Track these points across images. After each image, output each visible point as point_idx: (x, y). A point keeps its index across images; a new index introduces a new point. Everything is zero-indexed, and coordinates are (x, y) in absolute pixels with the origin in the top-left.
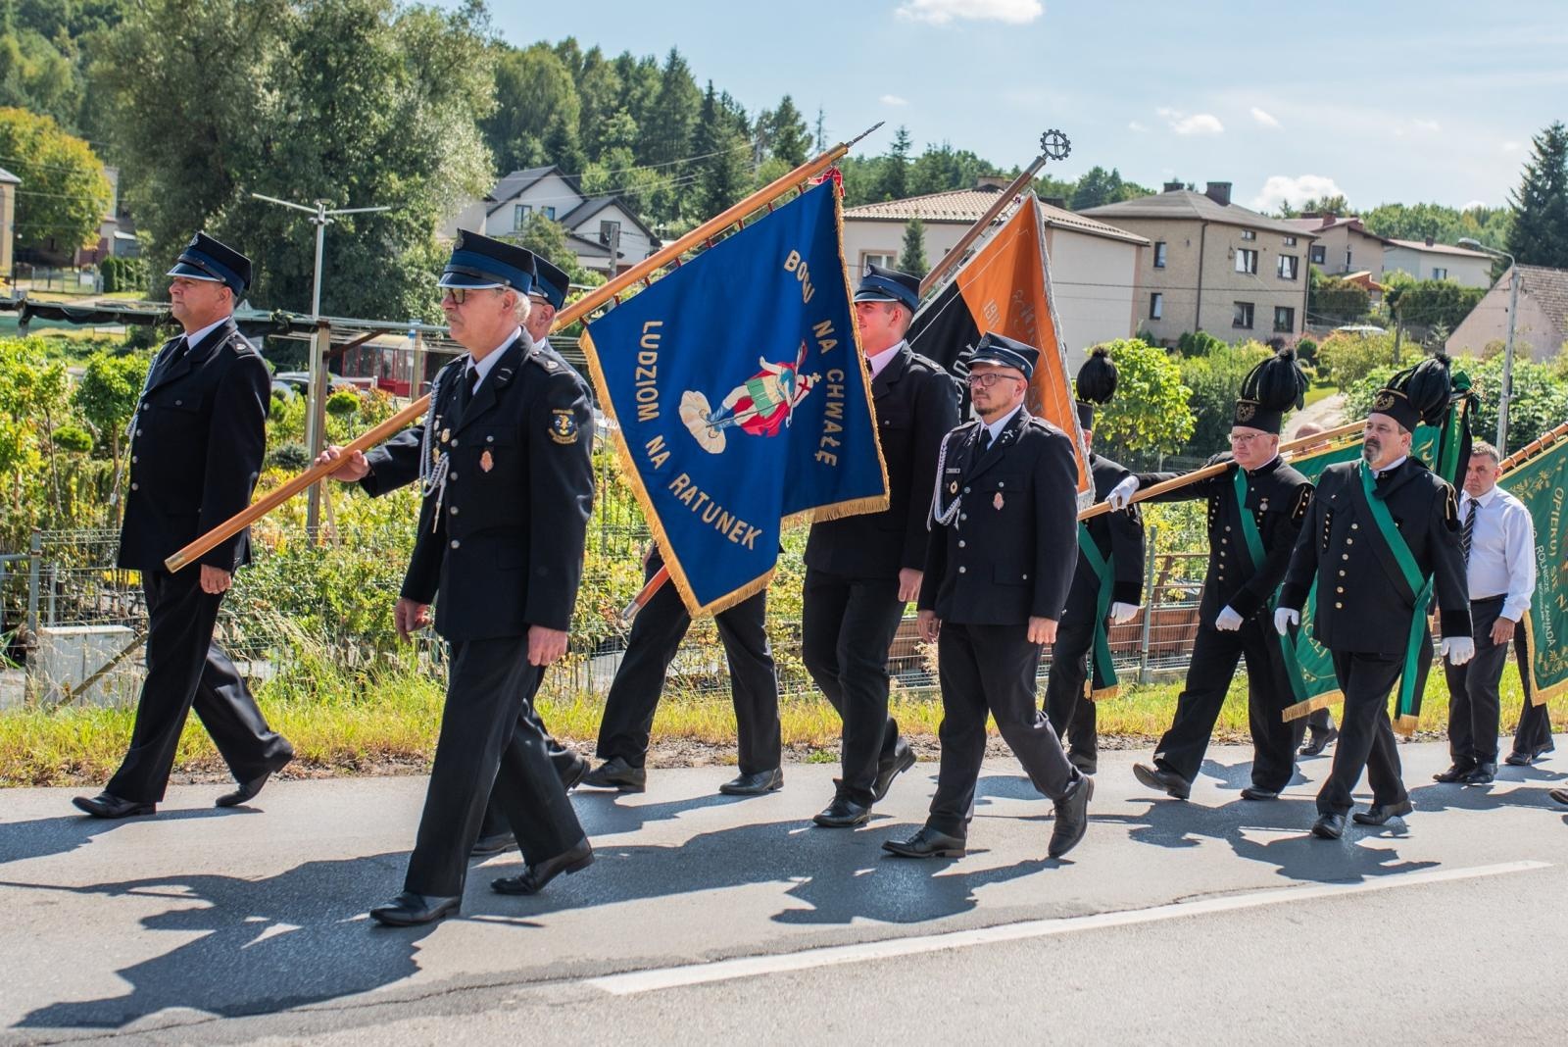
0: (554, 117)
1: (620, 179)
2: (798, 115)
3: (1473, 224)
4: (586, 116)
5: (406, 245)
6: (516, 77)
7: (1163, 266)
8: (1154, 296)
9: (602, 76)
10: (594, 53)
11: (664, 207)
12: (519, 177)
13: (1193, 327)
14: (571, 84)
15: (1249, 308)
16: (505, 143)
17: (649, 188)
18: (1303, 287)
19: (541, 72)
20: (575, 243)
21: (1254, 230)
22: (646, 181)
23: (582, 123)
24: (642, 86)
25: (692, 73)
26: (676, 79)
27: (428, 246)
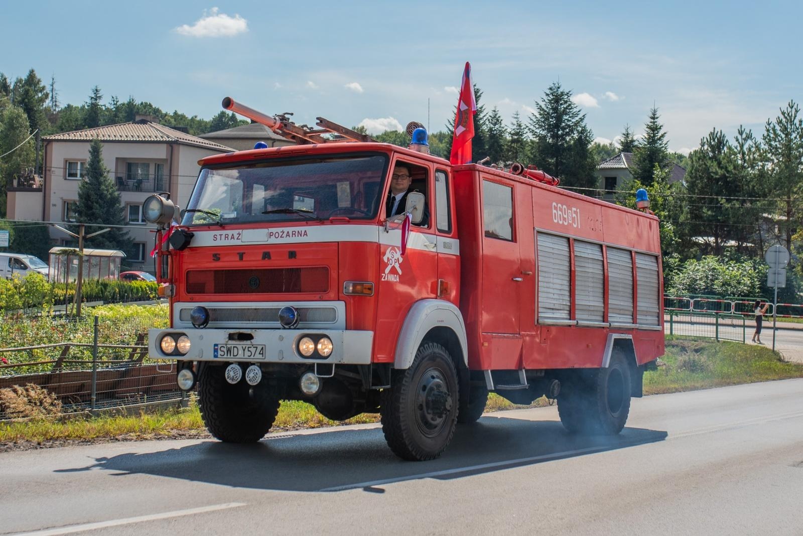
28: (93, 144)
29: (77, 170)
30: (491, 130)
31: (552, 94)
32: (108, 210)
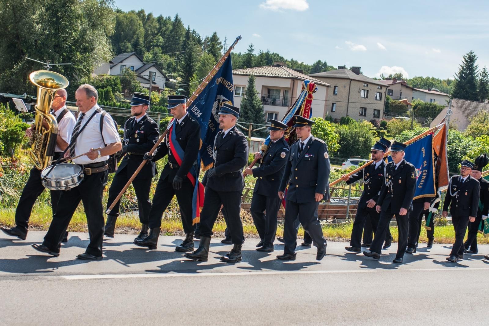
0: (135, 36)
1: (157, 58)
2: (218, 39)
3: (446, 84)
4: (146, 36)
5: (81, 77)
6: (123, 22)
7: (336, 94)
8: (333, 104)
9: (152, 23)
10: (150, 15)
11: (171, 68)
12: (122, 56)
13: (346, 115)
14: (142, 25)
15: (365, 109)
16: (118, 44)
17: (167, 61)
18: (383, 103)
19: (132, 21)
20: (140, 79)
21: (368, 83)
22: (165, 59)
23: (145, 38)
24: (166, 27)
25: (183, 23)
26: (177, 24)
27: (89, 78)
28: (250, 77)
29: (240, 91)
32: (256, 115)
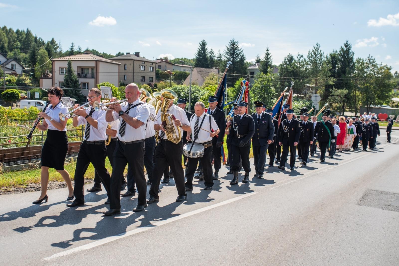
0: (1, 42)
1: (16, 55)
7: (126, 69)
8: (125, 76)
15: (144, 77)
18: (155, 73)
21: (144, 62)
23: (8, 44)
28: (68, 61)
29: (64, 71)
30: (210, 56)
31: (232, 43)
32: (74, 85)
